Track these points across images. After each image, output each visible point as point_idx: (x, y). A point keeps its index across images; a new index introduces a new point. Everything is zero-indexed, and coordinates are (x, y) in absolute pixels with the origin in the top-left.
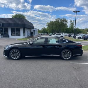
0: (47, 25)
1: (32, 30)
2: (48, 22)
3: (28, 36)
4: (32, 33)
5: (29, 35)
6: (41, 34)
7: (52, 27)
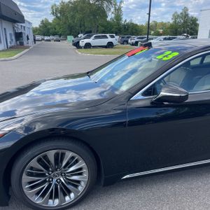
0: (53, 13)
2: (55, 5)
3: (9, 45)
5: (12, 40)
7: (73, 17)
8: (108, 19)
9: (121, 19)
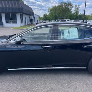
0: (49, 11)
1: (32, 17)
2: (50, 8)
3: (27, 24)
4: (31, 20)
5: (28, 22)
6: (43, 22)
7: (55, 13)
8: (72, 13)
9: (78, 13)
